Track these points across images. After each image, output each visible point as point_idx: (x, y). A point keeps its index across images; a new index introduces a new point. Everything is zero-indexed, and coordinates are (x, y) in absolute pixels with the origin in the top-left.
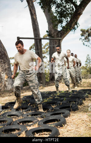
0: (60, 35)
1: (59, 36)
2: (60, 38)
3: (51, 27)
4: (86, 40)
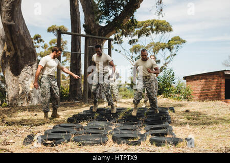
0: (104, 32)
3: (91, 20)
4: (116, 41)
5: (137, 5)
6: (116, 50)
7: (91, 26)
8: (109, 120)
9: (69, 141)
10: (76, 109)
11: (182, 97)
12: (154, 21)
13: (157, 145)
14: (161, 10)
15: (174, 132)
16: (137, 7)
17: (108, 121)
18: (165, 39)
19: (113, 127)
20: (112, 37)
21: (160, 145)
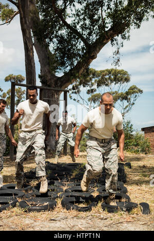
0: (60, 83)
1: (59, 85)
2: (59, 89)
3: (47, 71)
4: (74, 91)
5: (94, 56)
6: (74, 100)
7: (47, 76)
8: (61, 179)
9: (14, 206)
10: (29, 163)
11: (140, 150)
12: (112, 70)
13: (109, 212)
14: (119, 60)
15: (128, 194)
16: (94, 57)
17: (60, 181)
18: (124, 89)
19: (65, 188)
20: (70, 87)
21: (113, 212)
